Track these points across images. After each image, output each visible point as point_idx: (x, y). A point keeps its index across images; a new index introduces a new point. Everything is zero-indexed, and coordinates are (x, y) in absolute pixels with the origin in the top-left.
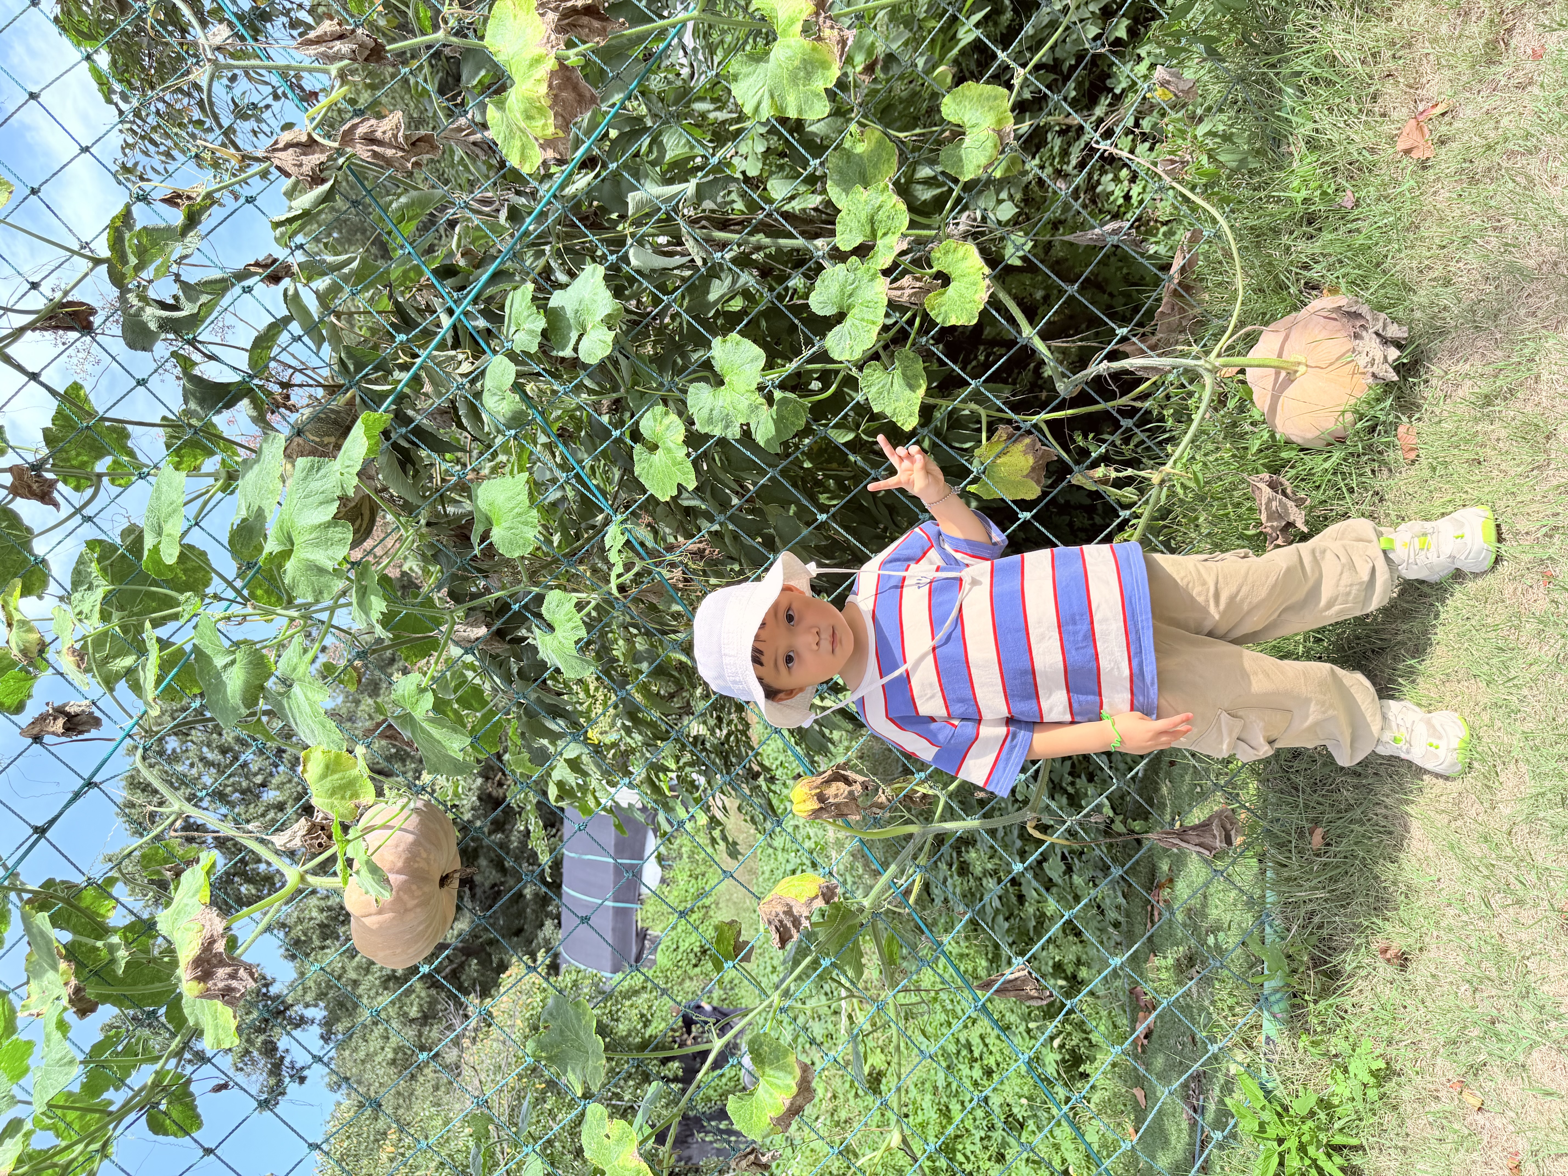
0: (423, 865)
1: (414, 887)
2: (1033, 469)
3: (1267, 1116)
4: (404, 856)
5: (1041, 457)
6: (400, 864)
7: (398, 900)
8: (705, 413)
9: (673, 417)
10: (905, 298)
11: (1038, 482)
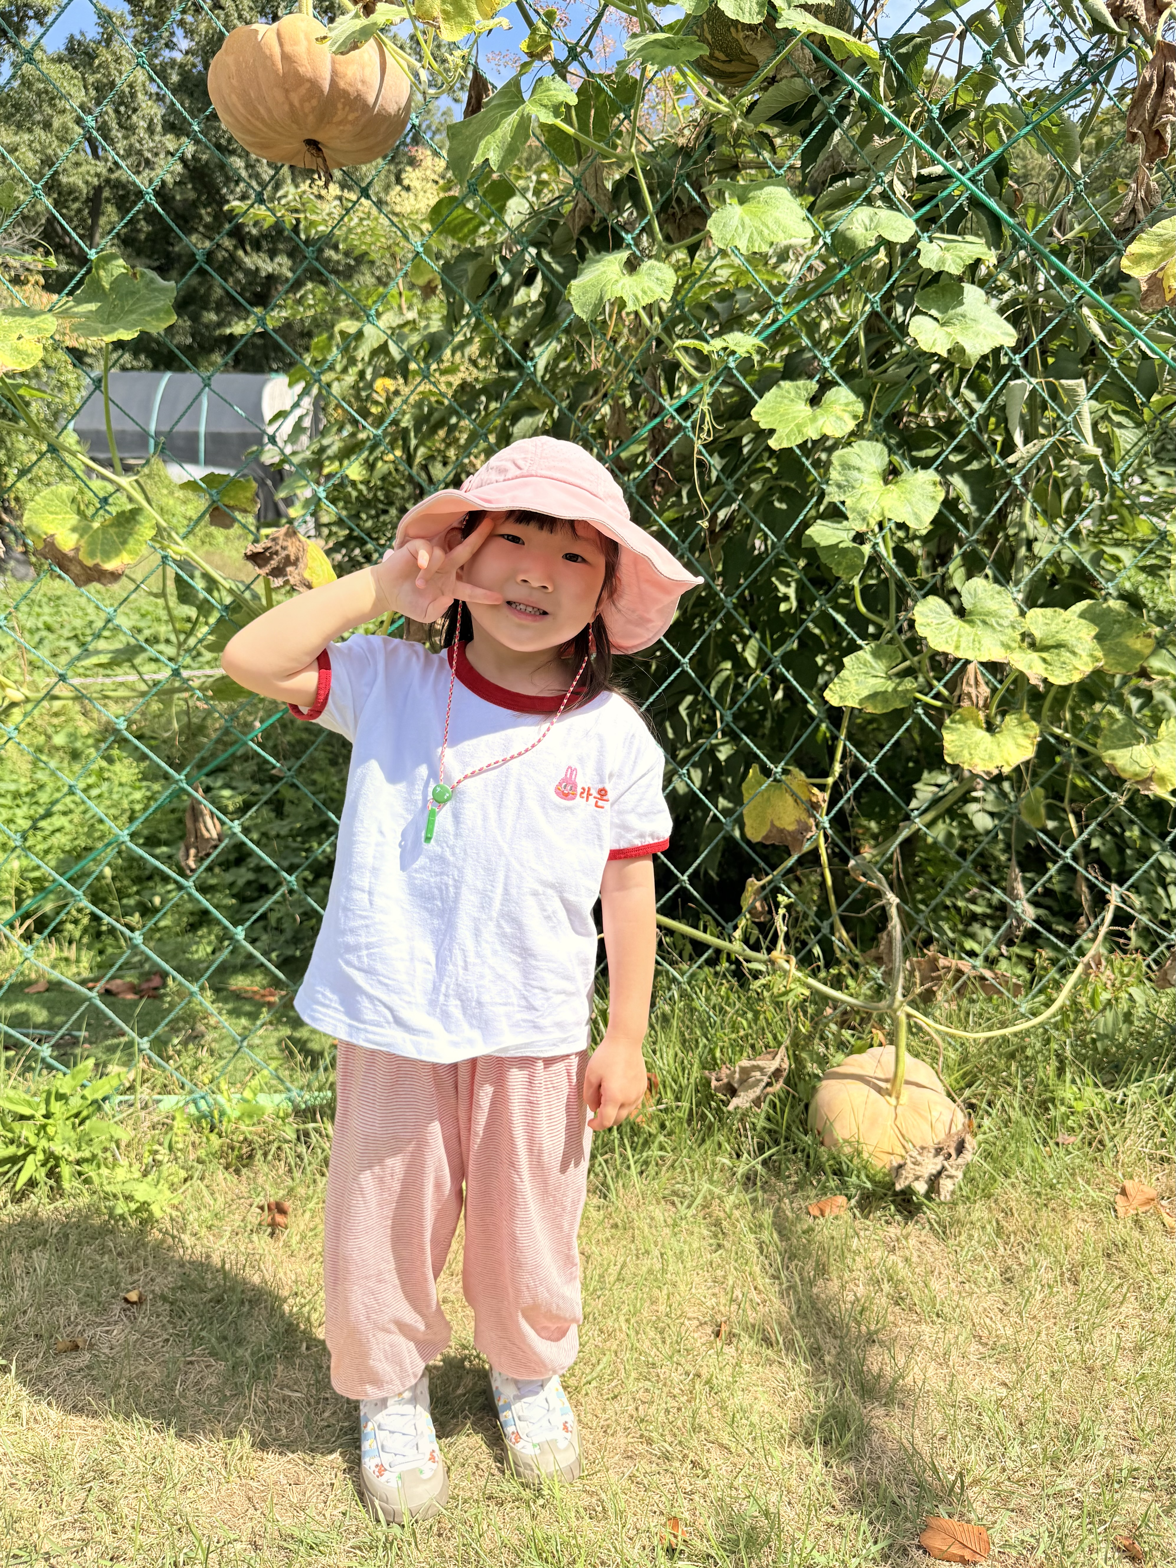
0: (340, 115)
1: (314, 102)
2: (781, 831)
3: (75, 1103)
4: (351, 90)
5: (795, 839)
6: (342, 84)
7: (300, 80)
8: (855, 461)
9: (851, 425)
10: (966, 689)
11: (766, 837)
